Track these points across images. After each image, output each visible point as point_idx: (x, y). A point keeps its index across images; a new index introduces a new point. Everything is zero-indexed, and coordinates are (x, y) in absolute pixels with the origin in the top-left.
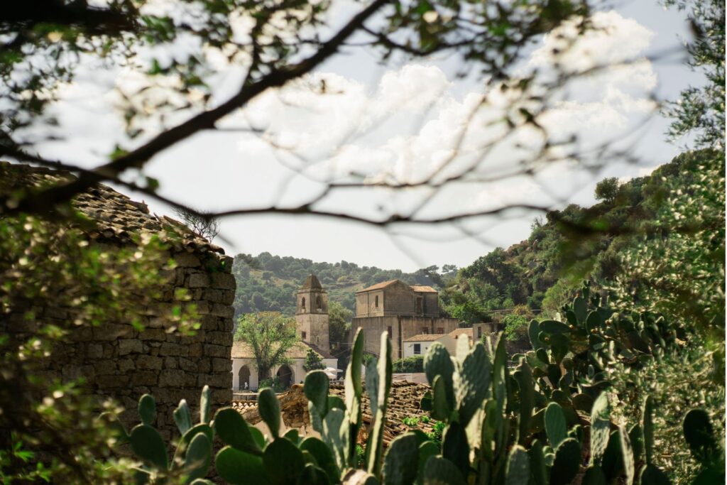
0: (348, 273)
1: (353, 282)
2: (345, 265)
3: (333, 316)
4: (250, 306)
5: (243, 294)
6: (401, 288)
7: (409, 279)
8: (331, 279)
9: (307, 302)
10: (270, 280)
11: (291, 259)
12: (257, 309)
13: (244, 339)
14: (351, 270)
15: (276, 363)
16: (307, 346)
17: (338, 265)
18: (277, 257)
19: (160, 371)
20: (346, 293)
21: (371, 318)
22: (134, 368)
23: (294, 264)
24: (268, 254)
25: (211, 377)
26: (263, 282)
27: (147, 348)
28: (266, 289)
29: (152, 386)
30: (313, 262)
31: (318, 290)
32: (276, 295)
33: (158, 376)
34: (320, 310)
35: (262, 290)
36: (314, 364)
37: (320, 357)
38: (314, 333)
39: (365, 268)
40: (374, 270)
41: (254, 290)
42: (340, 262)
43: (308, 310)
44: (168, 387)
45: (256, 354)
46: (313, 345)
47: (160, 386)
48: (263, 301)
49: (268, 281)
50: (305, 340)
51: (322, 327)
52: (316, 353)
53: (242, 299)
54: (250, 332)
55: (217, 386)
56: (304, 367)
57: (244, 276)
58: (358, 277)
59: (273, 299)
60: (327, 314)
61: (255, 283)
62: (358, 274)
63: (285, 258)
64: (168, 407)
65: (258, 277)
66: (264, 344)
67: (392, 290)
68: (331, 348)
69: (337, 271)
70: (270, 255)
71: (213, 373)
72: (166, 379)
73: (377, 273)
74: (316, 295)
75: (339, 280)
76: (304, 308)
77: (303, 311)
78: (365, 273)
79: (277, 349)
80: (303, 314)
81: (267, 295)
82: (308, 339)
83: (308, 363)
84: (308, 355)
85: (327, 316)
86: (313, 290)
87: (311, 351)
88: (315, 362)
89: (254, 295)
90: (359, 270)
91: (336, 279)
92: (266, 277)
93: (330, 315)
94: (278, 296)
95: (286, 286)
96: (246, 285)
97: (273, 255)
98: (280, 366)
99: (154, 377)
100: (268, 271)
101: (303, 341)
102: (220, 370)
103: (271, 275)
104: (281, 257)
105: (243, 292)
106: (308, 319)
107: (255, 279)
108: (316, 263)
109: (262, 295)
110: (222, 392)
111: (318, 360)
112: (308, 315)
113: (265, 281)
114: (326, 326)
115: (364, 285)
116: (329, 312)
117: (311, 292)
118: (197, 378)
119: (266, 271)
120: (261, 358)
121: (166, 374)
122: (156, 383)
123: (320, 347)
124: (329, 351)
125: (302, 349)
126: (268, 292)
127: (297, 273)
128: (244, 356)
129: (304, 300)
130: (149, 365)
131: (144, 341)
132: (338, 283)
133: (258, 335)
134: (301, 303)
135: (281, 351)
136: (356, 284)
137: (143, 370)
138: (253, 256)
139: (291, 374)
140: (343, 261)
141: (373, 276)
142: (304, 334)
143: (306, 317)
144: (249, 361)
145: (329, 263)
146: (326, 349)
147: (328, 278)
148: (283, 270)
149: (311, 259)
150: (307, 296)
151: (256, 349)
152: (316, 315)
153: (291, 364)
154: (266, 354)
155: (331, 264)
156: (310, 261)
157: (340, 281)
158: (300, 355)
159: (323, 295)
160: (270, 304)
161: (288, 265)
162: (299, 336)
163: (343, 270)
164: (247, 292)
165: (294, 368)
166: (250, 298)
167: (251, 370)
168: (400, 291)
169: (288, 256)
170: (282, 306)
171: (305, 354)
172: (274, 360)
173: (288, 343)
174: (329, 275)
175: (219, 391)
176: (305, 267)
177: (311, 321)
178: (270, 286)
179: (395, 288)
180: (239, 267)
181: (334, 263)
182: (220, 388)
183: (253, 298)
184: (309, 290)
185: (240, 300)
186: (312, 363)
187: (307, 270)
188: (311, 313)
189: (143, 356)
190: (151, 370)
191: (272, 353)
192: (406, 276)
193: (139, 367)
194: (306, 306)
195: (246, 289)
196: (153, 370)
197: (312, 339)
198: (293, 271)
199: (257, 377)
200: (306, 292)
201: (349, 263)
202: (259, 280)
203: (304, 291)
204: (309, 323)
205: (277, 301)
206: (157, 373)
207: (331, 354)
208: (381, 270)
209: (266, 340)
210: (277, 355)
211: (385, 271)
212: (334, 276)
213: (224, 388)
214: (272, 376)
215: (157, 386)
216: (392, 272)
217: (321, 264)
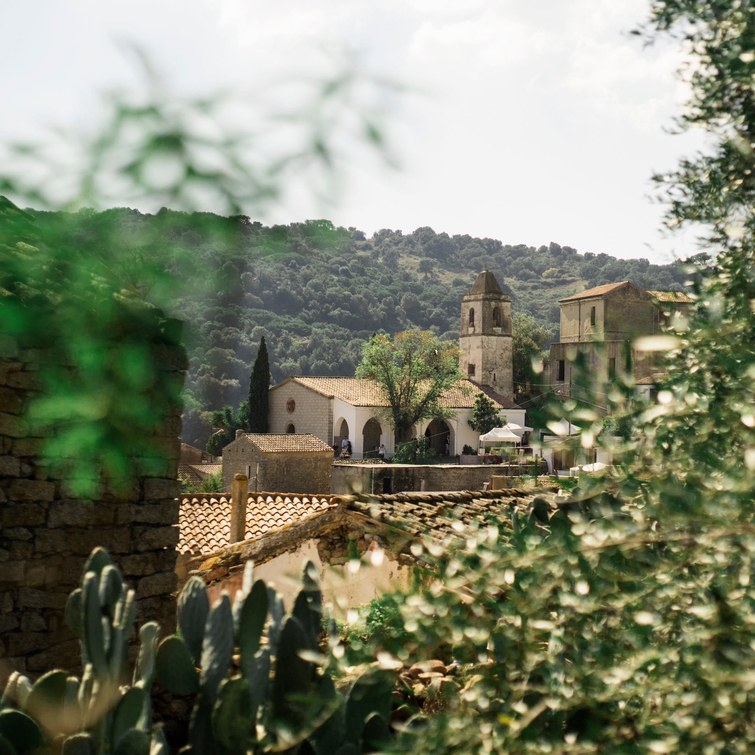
0: (561, 264)
1: (569, 279)
2: (555, 249)
3: (520, 339)
4: (398, 315)
5: (386, 296)
6: (633, 295)
7: (660, 275)
8: (532, 273)
9: (478, 316)
10: (431, 272)
11: (467, 238)
12: (408, 321)
13: (372, 376)
14: (565, 258)
15: (424, 415)
16: (475, 388)
17: (543, 249)
18: (444, 236)
19: (50, 503)
20: (555, 296)
21: (582, 343)
22: (5, 500)
23: (472, 247)
24: (429, 229)
25: (141, 508)
26: (421, 276)
27: (27, 469)
28: (425, 288)
29: (37, 526)
30: (504, 244)
31: (496, 296)
32: (441, 298)
33: (47, 511)
34: (499, 330)
35: (417, 290)
36: (487, 418)
37: (496, 406)
38: (489, 366)
39: (589, 256)
40: (603, 258)
41: (405, 289)
42: (548, 245)
43: (479, 330)
44: (65, 527)
45: (392, 400)
46: (487, 386)
47: (51, 525)
48: (419, 308)
49: (429, 275)
50: (473, 378)
51: (502, 358)
52: (491, 400)
53: (386, 303)
54: (382, 364)
55: (151, 522)
56: (470, 422)
57: (389, 266)
58: (577, 269)
59: (435, 305)
60: (509, 336)
61: (407, 277)
62: (577, 264)
63: (458, 238)
64: (63, 558)
65: (412, 268)
66: (404, 383)
67: (619, 299)
68: (516, 391)
69: (543, 260)
70: (433, 232)
71: (145, 502)
72: (62, 514)
73: (609, 264)
74: (493, 304)
75: (544, 274)
76: (473, 326)
77: (471, 330)
78: (588, 264)
79: (426, 392)
80: (470, 335)
81: (425, 298)
82: (478, 376)
83: (476, 415)
84: (477, 402)
85: (510, 339)
86: (488, 296)
87: (481, 396)
88: (489, 414)
89: (404, 297)
90: (578, 259)
91: (539, 272)
92: (425, 268)
93: (514, 338)
94: (444, 300)
95: (457, 283)
96: (391, 281)
97: (438, 232)
98: (431, 420)
99: (40, 513)
100: (428, 259)
101: (469, 380)
102: (157, 498)
103: (433, 264)
104: (451, 236)
105: (386, 292)
106: (479, 344)
107: (407, 271)
108: (507, 246)
109: (418, 297)
110: (160, 530)
111: (493, 411)
112: (480, 337)
113: (423, 275)
114: (509, 354)
115: (586, 283)
116: (514, 332)
117: (484, 299)
118: (116, 511)
119: (425, 259)
120: (398, 406)
121: (60, 507)
122: (43, 522)
123: (497, 390)
124: (512, 397)
125: (466, 392)
126: (428, 293)
127: (476, 263)
128: (372, 403)
129: (472, 312)
130: (31, 495)
131: (22, 458)
132: (543, 280)
133: (394, 369)
134: (467, 317)
135: (432, 396)
136: (573, 281)
137: (20, 502)
138: (405, 233)
139: (449, 433)
140: (552, 244)
141: (602, 269)
142: (472, 369)
143: (476, 341)
144: (379, 411)
145: (529, 246)
146: (507, 393)
147: (527, 271)
148: (453, 257)
149: (499, 240)
150: (478, 307)
151: (391, 393)
152: (493, 338)
153: (449, 417)
154: (408, 401)
155: (533, 249)
156: (499, 243)
157: (547, 277)
158: (464, 404)
159: (504, 304)
160: (430, 312)
161: (462, 249)
162: (463, 371)
163: (552, 259)
164: (394, 292)
165: (453, 423)
166: (397, 303)
167: (382, 427)
168: (632, 299)
169: (463, 234)
170: (450, 315)
171: (472, 402)
172: (420, 412)
173: (445, 383)
174: (528, 266)
175: (154, 530)
176: (490, 252)
177: (483, 347)
178: (432, 283)
179: (623, 294)
180: (381, 250)
181: (538, 247)
182: (158, 525)
183: (402, 302)
184: (481, 297)
185: (382, 306)
186: (483, 415)
187: (493, 257)
188: (484, 334)
189: (21, 481)
190: (35, 502)
191: (418, 399)
192: (657, 269)
193: (14, 499)
194: (475, 323)
195: (391, 287)
196: (38, 502)
197: (485, 377)
198: (468, 259)
199: (393, 437)
200: (476, 300)
201: (562, 246)
202: (413, 272)
203: (473, 297)
204: (480, 351)
205: (443, 308)
206: (46, 506)
207: (515, 401)
208: (613, 259)
209: (407, 377)
210: (425, 402)
211: (622, 261)
212: (537, 268)
213: (164, 525)
214: (418, 437)
215: (45, 526)
216: (632, 262)
217: (516, 247)
